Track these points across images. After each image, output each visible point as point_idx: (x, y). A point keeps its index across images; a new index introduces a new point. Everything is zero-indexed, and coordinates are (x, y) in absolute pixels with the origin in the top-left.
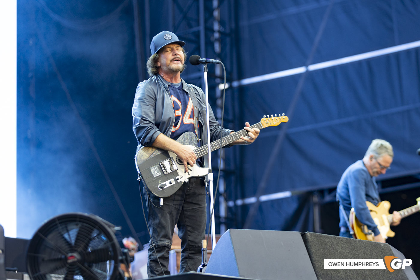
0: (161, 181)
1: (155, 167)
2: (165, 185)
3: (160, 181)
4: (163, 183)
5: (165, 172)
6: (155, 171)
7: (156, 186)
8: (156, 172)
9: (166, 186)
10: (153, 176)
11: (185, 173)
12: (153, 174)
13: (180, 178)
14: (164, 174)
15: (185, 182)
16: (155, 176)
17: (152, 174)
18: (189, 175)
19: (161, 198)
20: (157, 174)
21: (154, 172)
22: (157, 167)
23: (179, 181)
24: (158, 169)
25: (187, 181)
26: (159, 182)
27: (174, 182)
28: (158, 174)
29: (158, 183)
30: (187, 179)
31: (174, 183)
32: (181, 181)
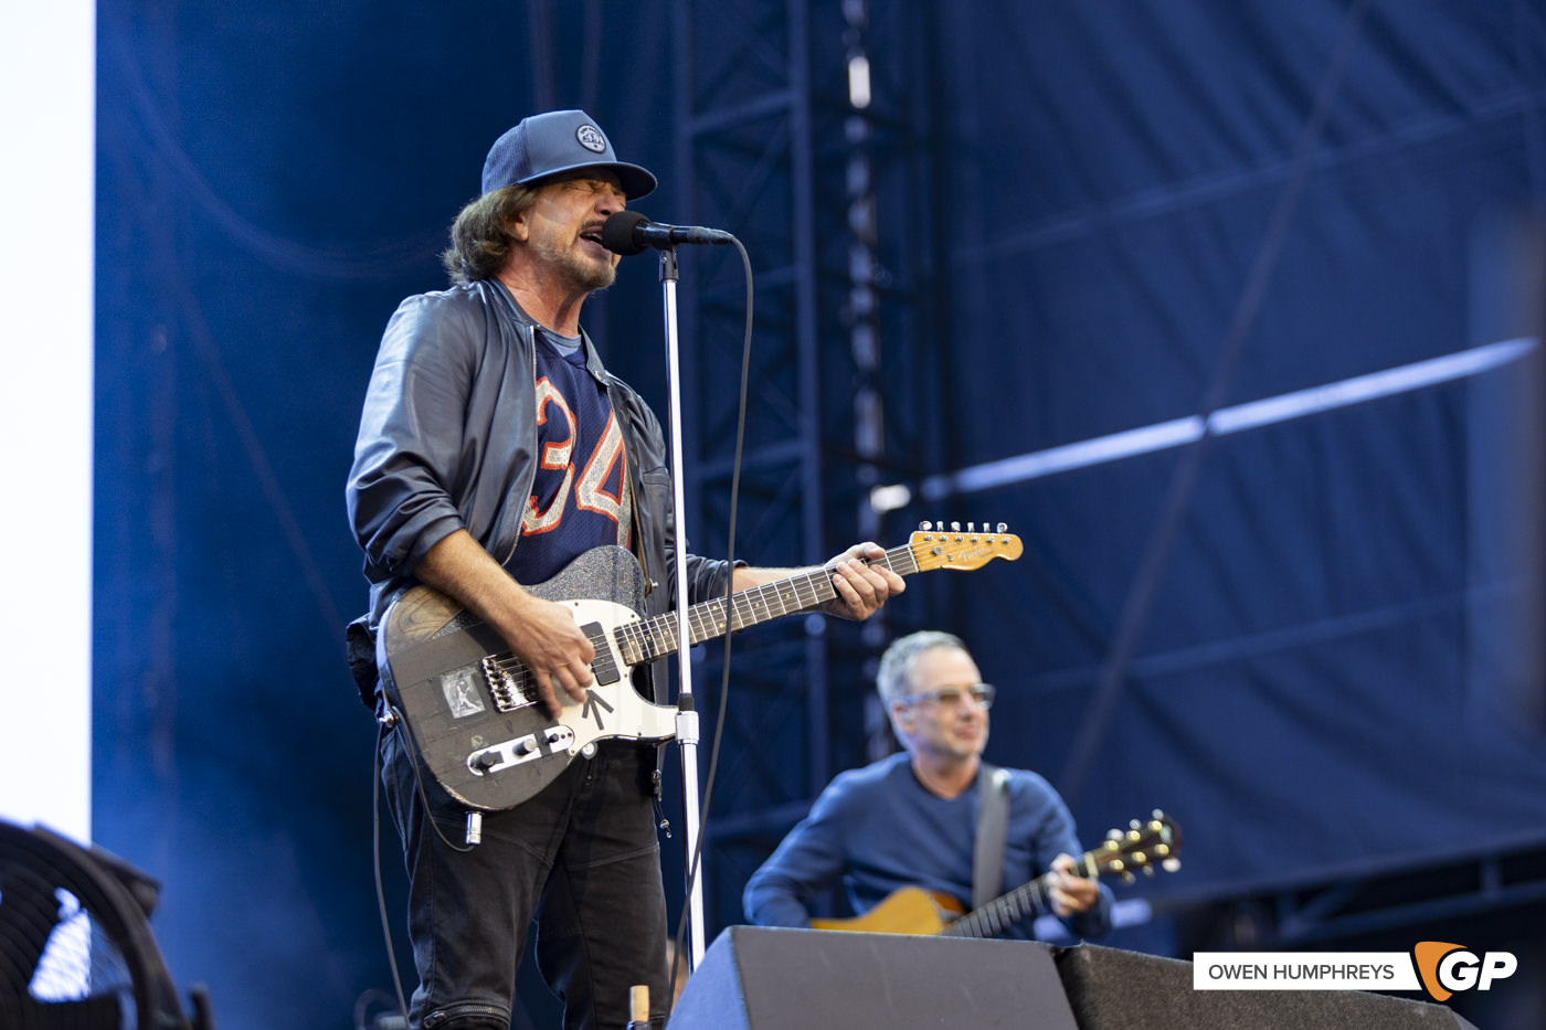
0: (480, 738)
1: (461, 676)
2: (498, 758)
3: (478, 740)
4: (493, 749)
5: (501, 703)
6: (461, 693)
7: (458, 758)
8: (463, 698)
9: (502, 762)
10: (448, 711)
11: (585, 715)
12: (451, 704)
13: (563, 737)
14: (497, 710)
15: (580, 755)
16: (456, 715)
17: (444, 702)
18: (601, 727)
19: (475, 810)
20: (468, 708)
21: (453, 698)
22: (468, 678)
23: (555, 748)
24: (471, 688)
25: (590, 751)
26: (475, 743)
27: (537, 750)
28: (470, 705)
29: (470, 744)
30: (592, 742)
31: (536, 754)
32: (565, 751)
